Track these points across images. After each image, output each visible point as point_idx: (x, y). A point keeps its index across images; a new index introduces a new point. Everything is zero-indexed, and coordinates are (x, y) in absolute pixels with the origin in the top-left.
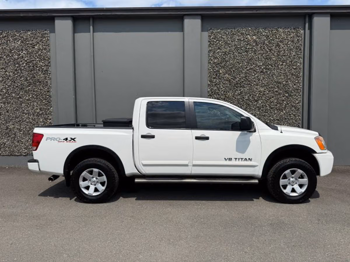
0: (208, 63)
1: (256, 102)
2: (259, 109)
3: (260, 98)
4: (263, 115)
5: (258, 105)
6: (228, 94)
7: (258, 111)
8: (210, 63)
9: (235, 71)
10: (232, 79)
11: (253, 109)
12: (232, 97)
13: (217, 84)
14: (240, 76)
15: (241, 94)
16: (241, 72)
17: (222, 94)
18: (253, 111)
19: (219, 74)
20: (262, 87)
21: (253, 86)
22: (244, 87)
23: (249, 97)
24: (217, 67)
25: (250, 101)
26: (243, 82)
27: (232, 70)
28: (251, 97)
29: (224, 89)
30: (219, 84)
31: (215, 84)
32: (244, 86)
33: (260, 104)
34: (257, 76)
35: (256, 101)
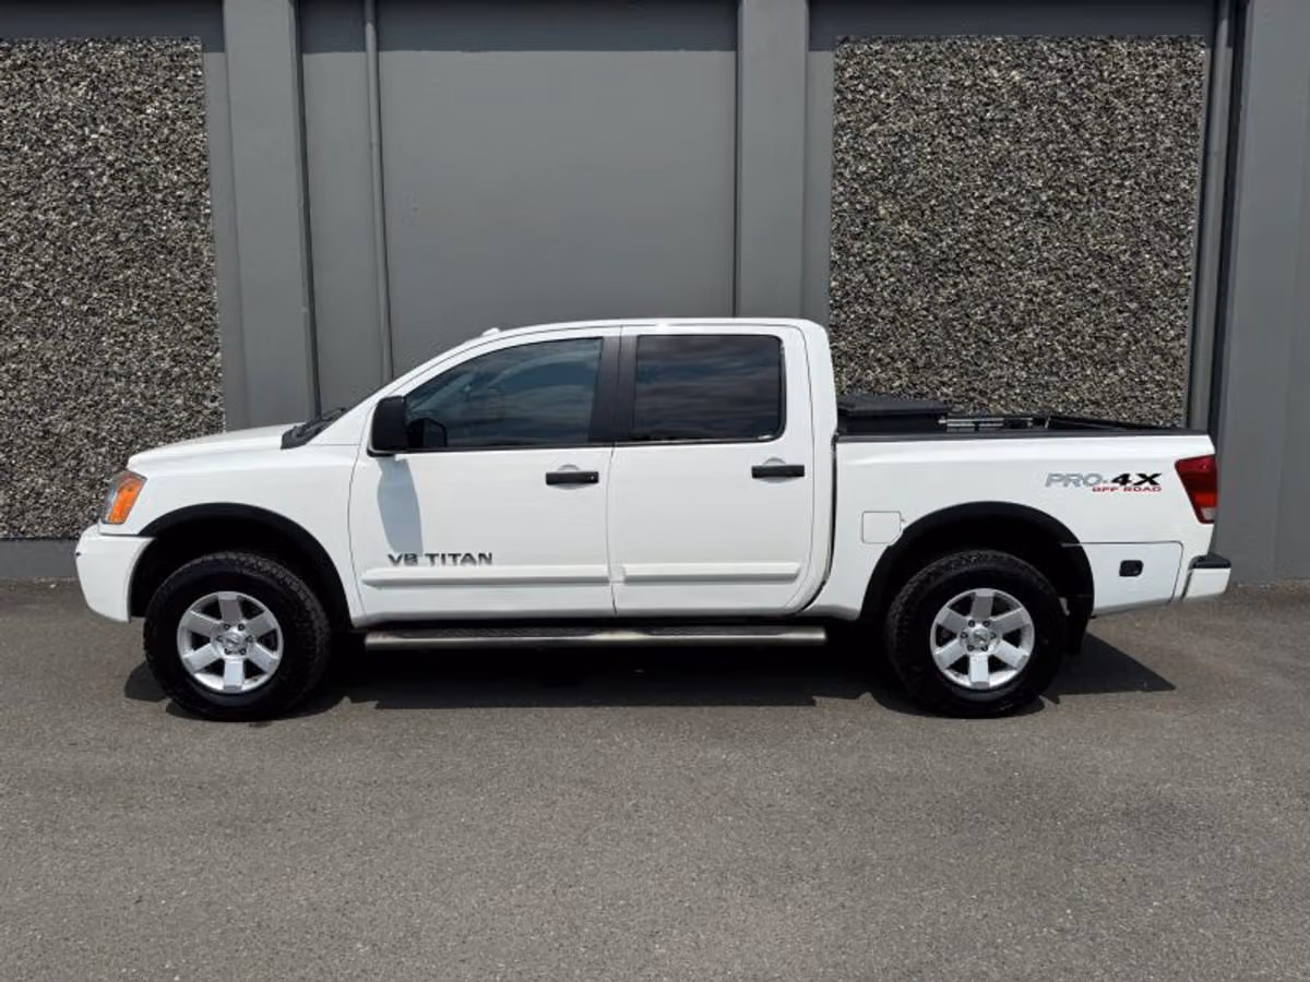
0: (834, 176)
1: (1016, 331)
2: (1026, 361)
3: (1029, 315)
4: (1040, 384)
5: (1022, 346)
6: (910, 299)
7: (1022, 369)
8: (841, 174)
9: (937, 209)
10: (925, 239)
11: (1002, 361)
12: (925, 313)
13: (865, 260)
14: (955, 231)
15: (958, 301)
16: (961, 214)
17: (886, 302)
18: (1001, 368)
19: (875, 220)
20: (1038, 272)
21: (1007, 269)
22: (972, 274)
23: (987, 312)
24: (866, 192)
25: (991, 328)
26: (967, 251)
27: (924, 206)
28: (998, 313)
29: (895, 283)
30: (874, 261)
31: (858, 259)
32: (971, 269)
33: (1031, 341)
34: (1019, 232)
35: (1017, 329)
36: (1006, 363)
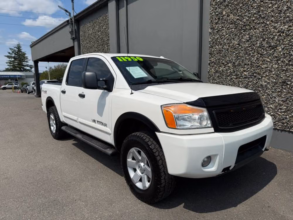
0: (210, 5)
1: (273, 49)
2: (277, 60)
3: (280, 41)
4: (284, 70)
5: (275, 55)
6: (233, 42)
7: (276, 64)
8: (212, 4)
9: (242, 7)
10: (238, 19)
11: (267, 61)
12: (237, 46)
13: (219, 31)
14: (249, 14)
15: (250, 40)
16: (251, 7)
17: (226, 44)
18: (267, 64)
19: (222, 17)
20: (284, 23)
21: (270, 24)
22: (255, 29)
23: (262, 42)
24: (219, 8)
25: (263, 49)
26: (253, 21)
27: (238, 7)
28: (266, 42)
29: (228, 36)
30: (222, 30)
31: (217, 30)
32: (255, 27)
33: (280, 52)
34: (276, 8)
35: (274, 48)
36: (269, 62)
